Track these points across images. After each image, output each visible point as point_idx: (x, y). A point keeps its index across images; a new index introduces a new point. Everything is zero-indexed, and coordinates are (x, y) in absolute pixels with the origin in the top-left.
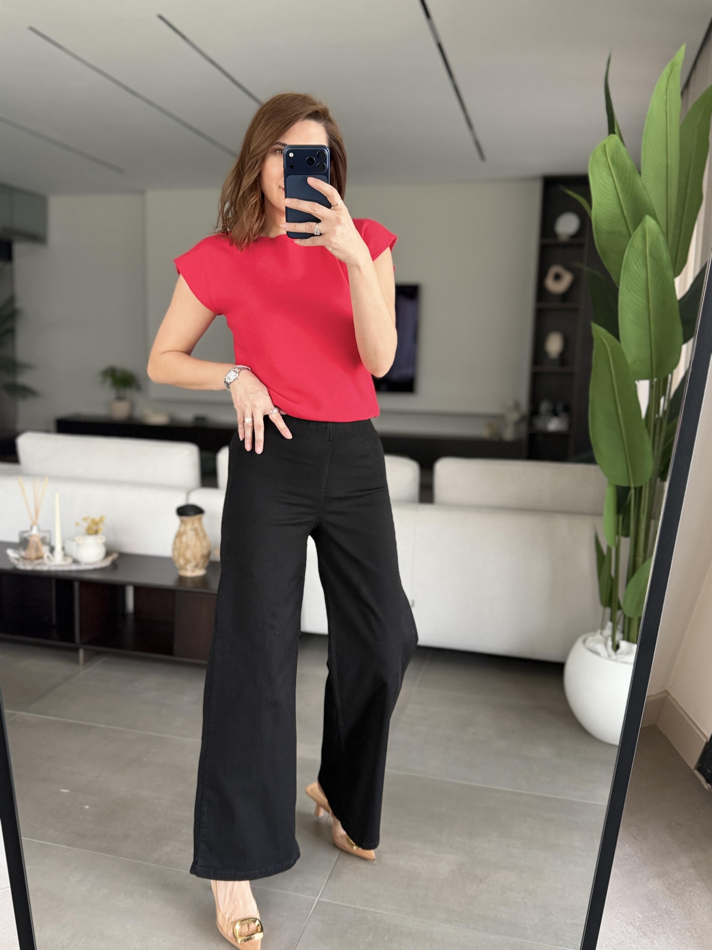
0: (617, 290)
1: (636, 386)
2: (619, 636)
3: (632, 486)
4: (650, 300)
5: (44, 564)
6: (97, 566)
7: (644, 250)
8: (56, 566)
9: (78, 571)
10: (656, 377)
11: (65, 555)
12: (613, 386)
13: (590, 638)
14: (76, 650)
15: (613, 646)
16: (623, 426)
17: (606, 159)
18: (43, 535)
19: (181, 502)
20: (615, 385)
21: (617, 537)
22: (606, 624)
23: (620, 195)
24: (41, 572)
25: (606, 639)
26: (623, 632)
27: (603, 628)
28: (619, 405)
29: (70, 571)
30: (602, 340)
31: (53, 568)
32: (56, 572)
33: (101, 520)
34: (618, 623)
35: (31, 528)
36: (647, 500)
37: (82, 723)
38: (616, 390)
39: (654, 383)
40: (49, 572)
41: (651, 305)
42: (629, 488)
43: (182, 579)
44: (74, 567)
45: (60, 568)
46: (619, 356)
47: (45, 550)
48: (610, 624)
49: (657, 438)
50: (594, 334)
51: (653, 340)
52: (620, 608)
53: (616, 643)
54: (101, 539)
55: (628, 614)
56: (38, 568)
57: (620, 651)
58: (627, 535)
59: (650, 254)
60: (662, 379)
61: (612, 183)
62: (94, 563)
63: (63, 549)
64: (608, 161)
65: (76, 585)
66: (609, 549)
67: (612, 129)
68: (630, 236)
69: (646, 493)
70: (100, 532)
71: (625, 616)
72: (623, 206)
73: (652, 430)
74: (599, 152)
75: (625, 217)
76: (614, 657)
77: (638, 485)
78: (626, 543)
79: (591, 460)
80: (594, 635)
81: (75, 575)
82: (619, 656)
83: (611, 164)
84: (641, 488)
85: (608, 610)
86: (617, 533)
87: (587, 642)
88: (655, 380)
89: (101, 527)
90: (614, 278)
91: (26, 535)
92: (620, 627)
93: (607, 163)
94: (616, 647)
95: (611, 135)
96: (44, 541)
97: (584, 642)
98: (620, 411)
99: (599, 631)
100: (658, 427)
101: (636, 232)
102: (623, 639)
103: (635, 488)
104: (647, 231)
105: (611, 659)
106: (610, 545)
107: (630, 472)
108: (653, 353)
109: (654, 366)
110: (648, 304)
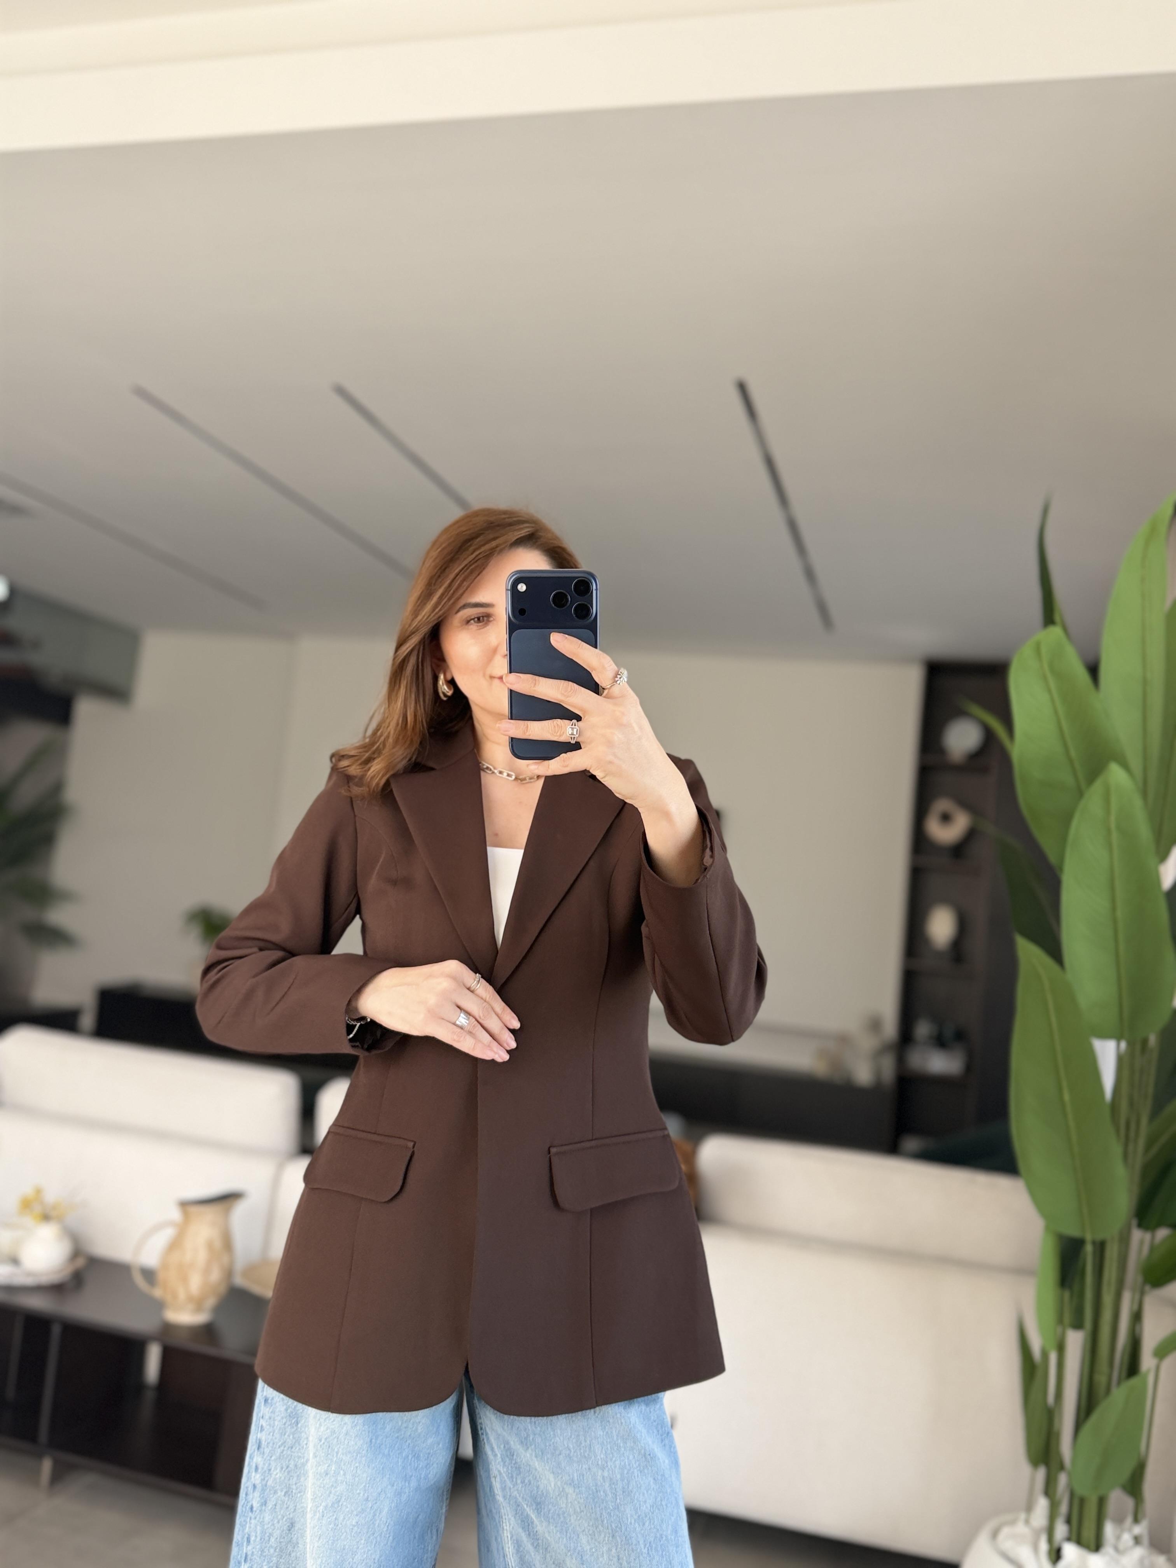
0: (1059, 881)
1: (1094, 1048)
2: (1061, 1530)
3: (1089, 1237)
4: (1118, 904)
7: (1107, 820)
10: (1129, 1039)
13: (1006, 1531)
15: (1050, 1552)
16: (1071, 1121)
17: (1040, 665)
20: (1058, 1049)
21: (1060, 1328)
22: (1036, 1502)
23: (1063, 723)
25: (1037, 1534)
26: (1068, 1521)
27: (1029, 1508)
28: (1064, 1085)
30: (1034, 966)
34: (1059, 1503)
36: (1115, 1264)
39: (1124, 1047)
41: (1118, 913)
42: (1081, 1242)
46: (1065, 996)
48: (1042, 1504)
49: (1131, 1147)
50: (1019, 953)
51: (1122, 973)
52: (1062, 1467)
53: (1056, 1545)
55: (1080, 1491)
57: (1061, 1564)
58: (1078, 1325)
59: (1117, 826)
60: (1139, 1040)
64: (1043, 668)
66: (1045, 1355)
67: (1049, 619)
69: (1112, 1253)
71: (1073, 1492)
72: (1068, 741)
74: (1029, 653)
75: (1071, 761)
77: (1099, 1237)
78: (1075, 1341)
80: (1013, 1522)
83: (1048, 674)
84: (1104, 1242)
85: (1041, 1472)
86: (1060, 1321)
87: (1001, 1537)
88: (1127, 1043)
90: (1053, 864)
92: (1064, 1508)
93: (1042, 671)
94: (1056, 1555)
95: (1049, 627)
97: (995, 1534)
99: (1023, 1516)
100: (1133, 1127)
101: (1091, 789)
102: (1069, 1539)
103: (1094, 1243)
104: (1112, 788)
106: (1047, 1347)
107: (1085, 1211)
108: (1124, 993)
109: (1125, 1016)
110: (1114, 909)
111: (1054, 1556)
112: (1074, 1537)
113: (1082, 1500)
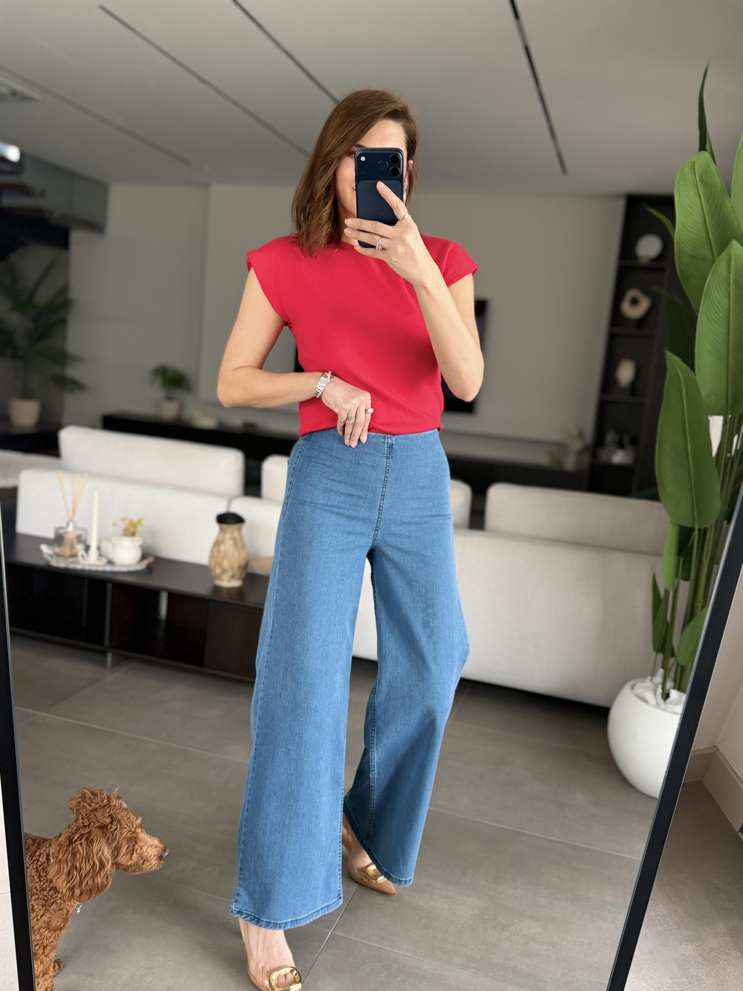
0: (696, 317)
1: (708, 421)
2: (670, 684)
3: (697, 527)
4: (731, 331)
5: (78, 562)
6: (133, 569)
7: (728, 278)
8: (90, 565)
9: (112, 573)
10: (731, 414)
11: (100, 555)
12: (684, 420)
13: (639, 684)
14: (105, 653)
15: (662, 694)
16: (691, 463)
17: (694, 178)
18: (78, 532)
19: (222, 509)
20: (687, 419)
21: (676, 580)
22: (657, 671)
23: (706, 216)
24: (74, 570)
25: (656, 686)
26: (675, 681)
27: (653, 674)
28: (689, 440)
29: (104, 572)
30: (676, 370)
31: (87, 568)
32: (90, 571)
33: (140, 522)
34: (670, 671)
35: (68, 525)
36: (711, 543)
37: (104, 728)
38: (687, 424)
39: (728, 420)
40: (82, 571)
41: (731, 336)
42: (693, 530)
43: (217, 589)
44: (108, 568)
45: (94, 568)
46: (693, 388)
47: (80, 548)
48: (661, 671)
50: (668, 362)
51: (730, 375)
52: (673, 655)
53: (667, 692)
54: (138, 541)
55: (682, 662)
56: (72, 566)
57: (669, 700)
58: (687, 579)
59: (734, 281)
60: (737, 416)
61: (700, 203)
62: (129, 566)
63: (99, 548)
64: (696, 180)
65: (110, 586)
66: (667, 592)
67: (703, 147)
68: (714, 261)
69: (710, 535)
70: (138, 534)
71: (678, 664)
72: (709, 230)
73: (722, 470)
74: (687, 169)
75: (710, 241)
76: (663, 706)
77: (703, 527)
78: (685, 587)
79: (655, 497)
80: (643, 682)
81: (109, 576)
82: (669, 706)
83: (699, 184)
84: (706, 530)
85: (660, 656)
86: (677, 576)
87: (636, 688)
88: (730, 416)
89: (139, 529)
90: (694, 306)
91: (61, 531)
92: (672, 674)
93: (695, 181)
94: (666, 696)
95: (702, 152)
96: (80, 539)
97: (633, 687)
98: (689, 448)
99: (649, 678)
100: (729, 467)
101: (720, 257)
102: (674, 688)
103: (699, 530)
104: (733, 257)
105: (659, 708)
106: (668, 588)
107: (695, 512)
108: (730, 387)
109: (729, 401)
110: (728, 334)
111: (664, 696)
112: (677, 686)
113: (683, 668)
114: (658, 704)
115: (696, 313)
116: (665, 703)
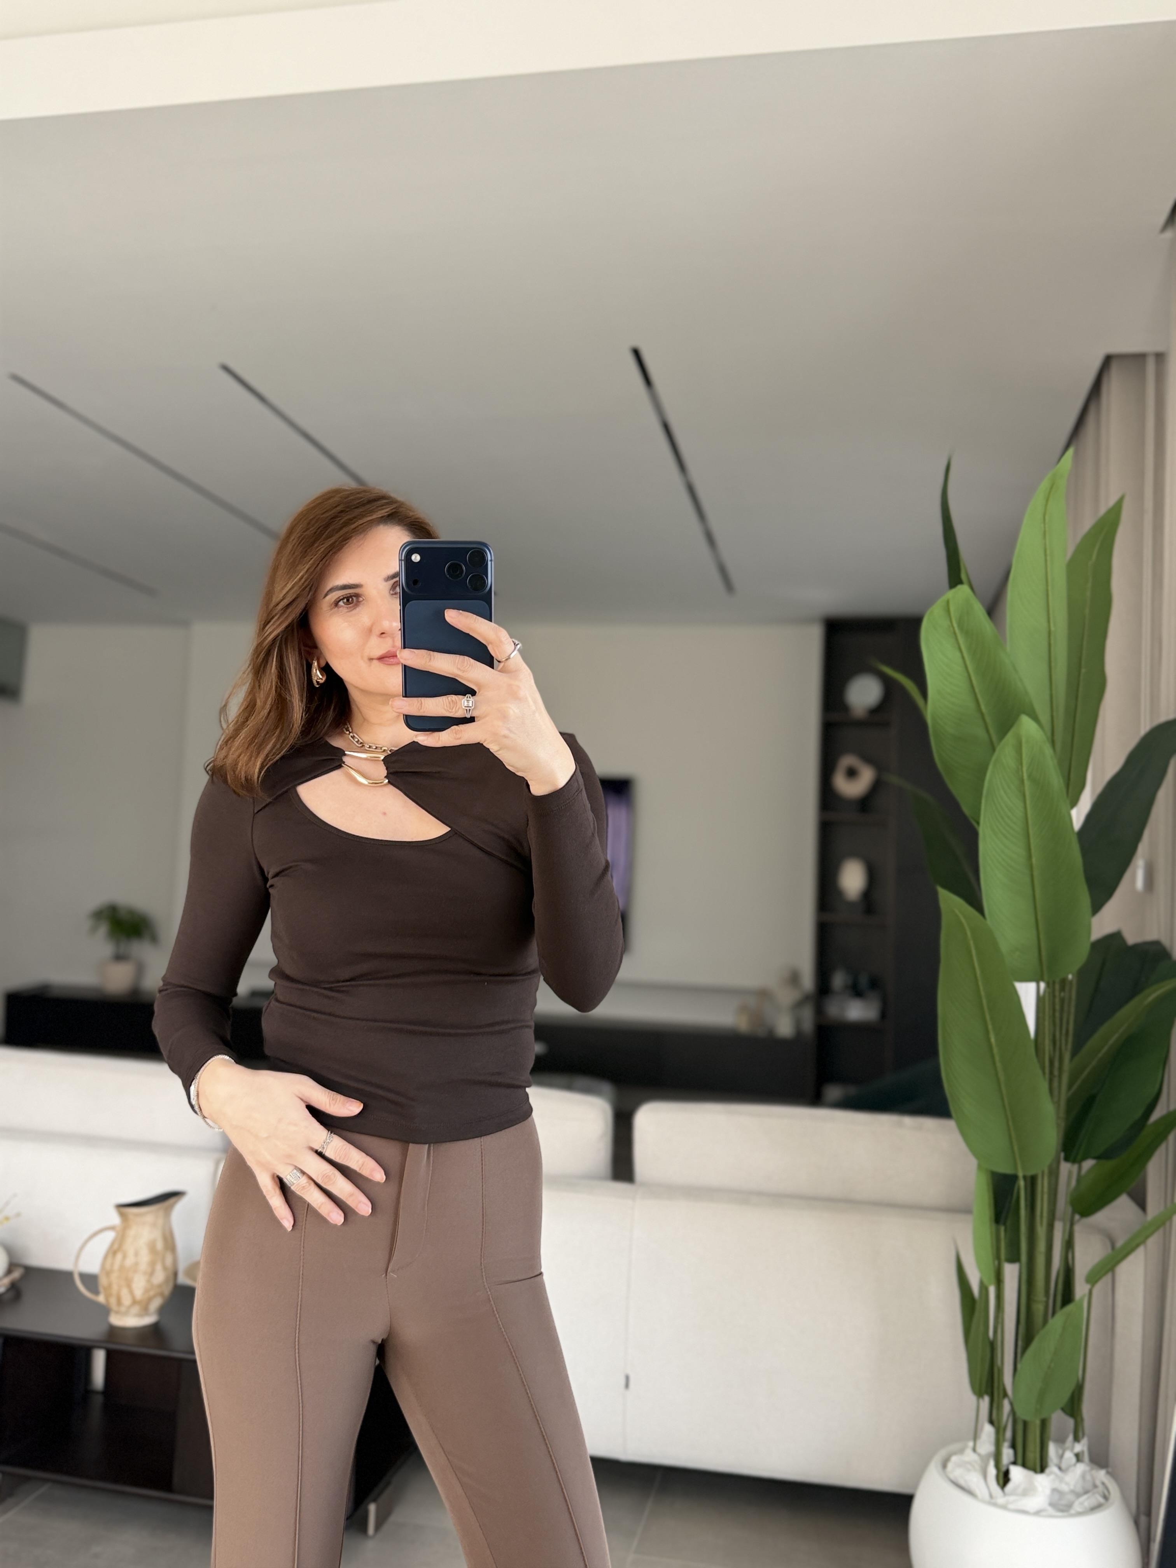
0: (976, 833)
1: (1016, 991)
2: (1007, 1454)
3: (1020, 1174)
4: (1033, 851)
7: (1019, 771)
10: (1048, 978)
12: (976, 996)
13: (954, 1459)
15: (998, 1477)
17: (948, 622)
20: (983, 994)
21: (997, 1262)
22: (982, 1429)
23: (973, 678)
25: (985, 1461)
26: (1013, 1446)
27: (976, 1436)
28: (990, 1027)
30: (956, 916)
34: (1004, 1429)
36: (1046, 1197)
38: (984, 1001)
39: (1043, 988)
41: (1034, 860)
42: (1013, 1178)
46: (986, 942)
48: (988, 1431)
49: (1055, 1084)
50: (943, 906)
51: (1039, 917)
52: (1005, 1395)
53: (1004, 1469)
55: (1022, 1417)
57: (1010, 1487)
58: (1014, 1258)
59: (1029, 776)
60: (1057, 980)
61: (960, 658)
64: (952, 625)
66: (984, 1288)
67: (955, 577)
68: (994, 748)
69: (1043, 1186)
71: (1016, 1415)
72: (979, 696)
73: (1047, 1070)
74: (939, 612)
75: (982, 714)
76: (1001, 1500)
77: (1030, 1173)
78: (1011, 1272)
80: (961, 1451)
82: (1011, 1498)
83: (958, 631)
84: (1035, 1178)
86: (997, 1255)
87: (950, 1466)
88: (1047, 982)
92: (1009, 1434)
93: (952, 629)
94: (1004, 1479)
95: (956, 586)
97: (944, 1466)
98: (993, 1039)
99: (971, 1444)
100: (1056, 1064)
101: (1003, 742)
102: (1014, 1463)
103: (1025, 1177)
104: (1024, 740)
105: (995, 1505)
106: (986, 1282)
107: (1016, 1148)
108: (1042, 936)
109: (1044, 959)
110: (1030, 856)
111: (1001, 1481)
112: (1020, 1460)
113: (1025, 1424)
114: (991, 1496)
115: (975, 824)
116: (1005, 1494)
